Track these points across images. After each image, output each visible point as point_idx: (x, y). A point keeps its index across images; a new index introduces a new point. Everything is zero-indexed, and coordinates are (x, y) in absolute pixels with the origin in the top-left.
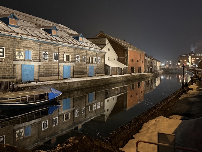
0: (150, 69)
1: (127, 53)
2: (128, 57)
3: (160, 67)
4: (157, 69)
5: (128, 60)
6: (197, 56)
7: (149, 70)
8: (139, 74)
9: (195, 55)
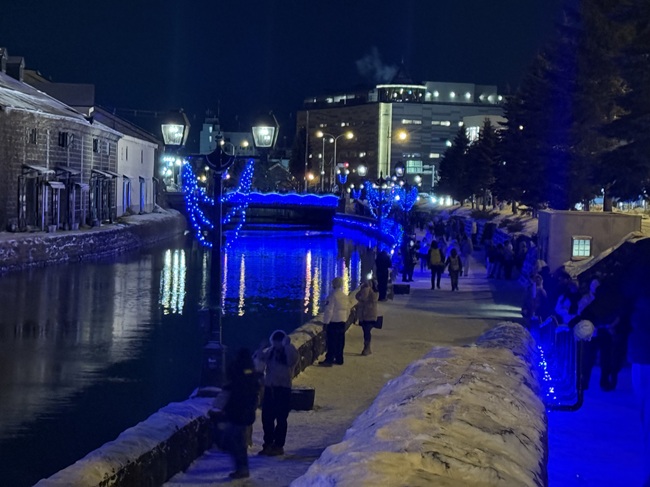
4: (119, 203)
6: (432, 102)
7: (34, 203)
9: (423, 92)
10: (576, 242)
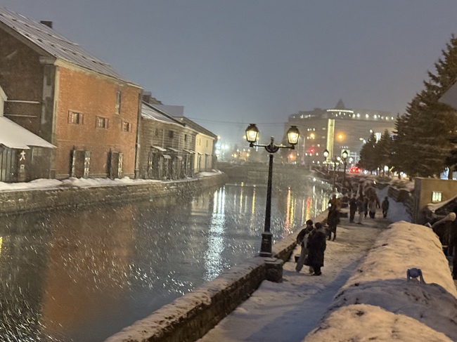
0: (160, 163)
1: (51, 82)
2: (57, 98)
3: (210, 158)
4: (196, 166)
5: (56, 113)
7: (156, 166)
8: (108, 182)
9: (352, 114)
10: (434, 193)
